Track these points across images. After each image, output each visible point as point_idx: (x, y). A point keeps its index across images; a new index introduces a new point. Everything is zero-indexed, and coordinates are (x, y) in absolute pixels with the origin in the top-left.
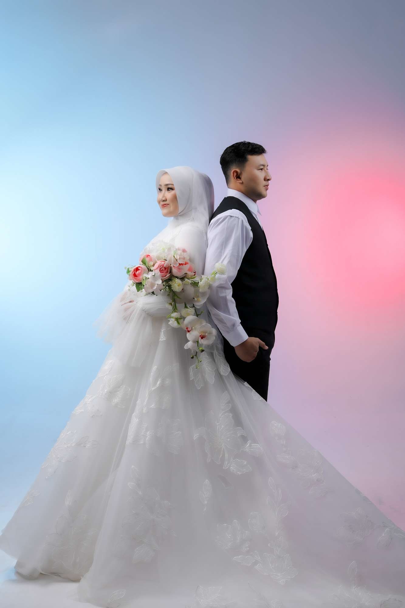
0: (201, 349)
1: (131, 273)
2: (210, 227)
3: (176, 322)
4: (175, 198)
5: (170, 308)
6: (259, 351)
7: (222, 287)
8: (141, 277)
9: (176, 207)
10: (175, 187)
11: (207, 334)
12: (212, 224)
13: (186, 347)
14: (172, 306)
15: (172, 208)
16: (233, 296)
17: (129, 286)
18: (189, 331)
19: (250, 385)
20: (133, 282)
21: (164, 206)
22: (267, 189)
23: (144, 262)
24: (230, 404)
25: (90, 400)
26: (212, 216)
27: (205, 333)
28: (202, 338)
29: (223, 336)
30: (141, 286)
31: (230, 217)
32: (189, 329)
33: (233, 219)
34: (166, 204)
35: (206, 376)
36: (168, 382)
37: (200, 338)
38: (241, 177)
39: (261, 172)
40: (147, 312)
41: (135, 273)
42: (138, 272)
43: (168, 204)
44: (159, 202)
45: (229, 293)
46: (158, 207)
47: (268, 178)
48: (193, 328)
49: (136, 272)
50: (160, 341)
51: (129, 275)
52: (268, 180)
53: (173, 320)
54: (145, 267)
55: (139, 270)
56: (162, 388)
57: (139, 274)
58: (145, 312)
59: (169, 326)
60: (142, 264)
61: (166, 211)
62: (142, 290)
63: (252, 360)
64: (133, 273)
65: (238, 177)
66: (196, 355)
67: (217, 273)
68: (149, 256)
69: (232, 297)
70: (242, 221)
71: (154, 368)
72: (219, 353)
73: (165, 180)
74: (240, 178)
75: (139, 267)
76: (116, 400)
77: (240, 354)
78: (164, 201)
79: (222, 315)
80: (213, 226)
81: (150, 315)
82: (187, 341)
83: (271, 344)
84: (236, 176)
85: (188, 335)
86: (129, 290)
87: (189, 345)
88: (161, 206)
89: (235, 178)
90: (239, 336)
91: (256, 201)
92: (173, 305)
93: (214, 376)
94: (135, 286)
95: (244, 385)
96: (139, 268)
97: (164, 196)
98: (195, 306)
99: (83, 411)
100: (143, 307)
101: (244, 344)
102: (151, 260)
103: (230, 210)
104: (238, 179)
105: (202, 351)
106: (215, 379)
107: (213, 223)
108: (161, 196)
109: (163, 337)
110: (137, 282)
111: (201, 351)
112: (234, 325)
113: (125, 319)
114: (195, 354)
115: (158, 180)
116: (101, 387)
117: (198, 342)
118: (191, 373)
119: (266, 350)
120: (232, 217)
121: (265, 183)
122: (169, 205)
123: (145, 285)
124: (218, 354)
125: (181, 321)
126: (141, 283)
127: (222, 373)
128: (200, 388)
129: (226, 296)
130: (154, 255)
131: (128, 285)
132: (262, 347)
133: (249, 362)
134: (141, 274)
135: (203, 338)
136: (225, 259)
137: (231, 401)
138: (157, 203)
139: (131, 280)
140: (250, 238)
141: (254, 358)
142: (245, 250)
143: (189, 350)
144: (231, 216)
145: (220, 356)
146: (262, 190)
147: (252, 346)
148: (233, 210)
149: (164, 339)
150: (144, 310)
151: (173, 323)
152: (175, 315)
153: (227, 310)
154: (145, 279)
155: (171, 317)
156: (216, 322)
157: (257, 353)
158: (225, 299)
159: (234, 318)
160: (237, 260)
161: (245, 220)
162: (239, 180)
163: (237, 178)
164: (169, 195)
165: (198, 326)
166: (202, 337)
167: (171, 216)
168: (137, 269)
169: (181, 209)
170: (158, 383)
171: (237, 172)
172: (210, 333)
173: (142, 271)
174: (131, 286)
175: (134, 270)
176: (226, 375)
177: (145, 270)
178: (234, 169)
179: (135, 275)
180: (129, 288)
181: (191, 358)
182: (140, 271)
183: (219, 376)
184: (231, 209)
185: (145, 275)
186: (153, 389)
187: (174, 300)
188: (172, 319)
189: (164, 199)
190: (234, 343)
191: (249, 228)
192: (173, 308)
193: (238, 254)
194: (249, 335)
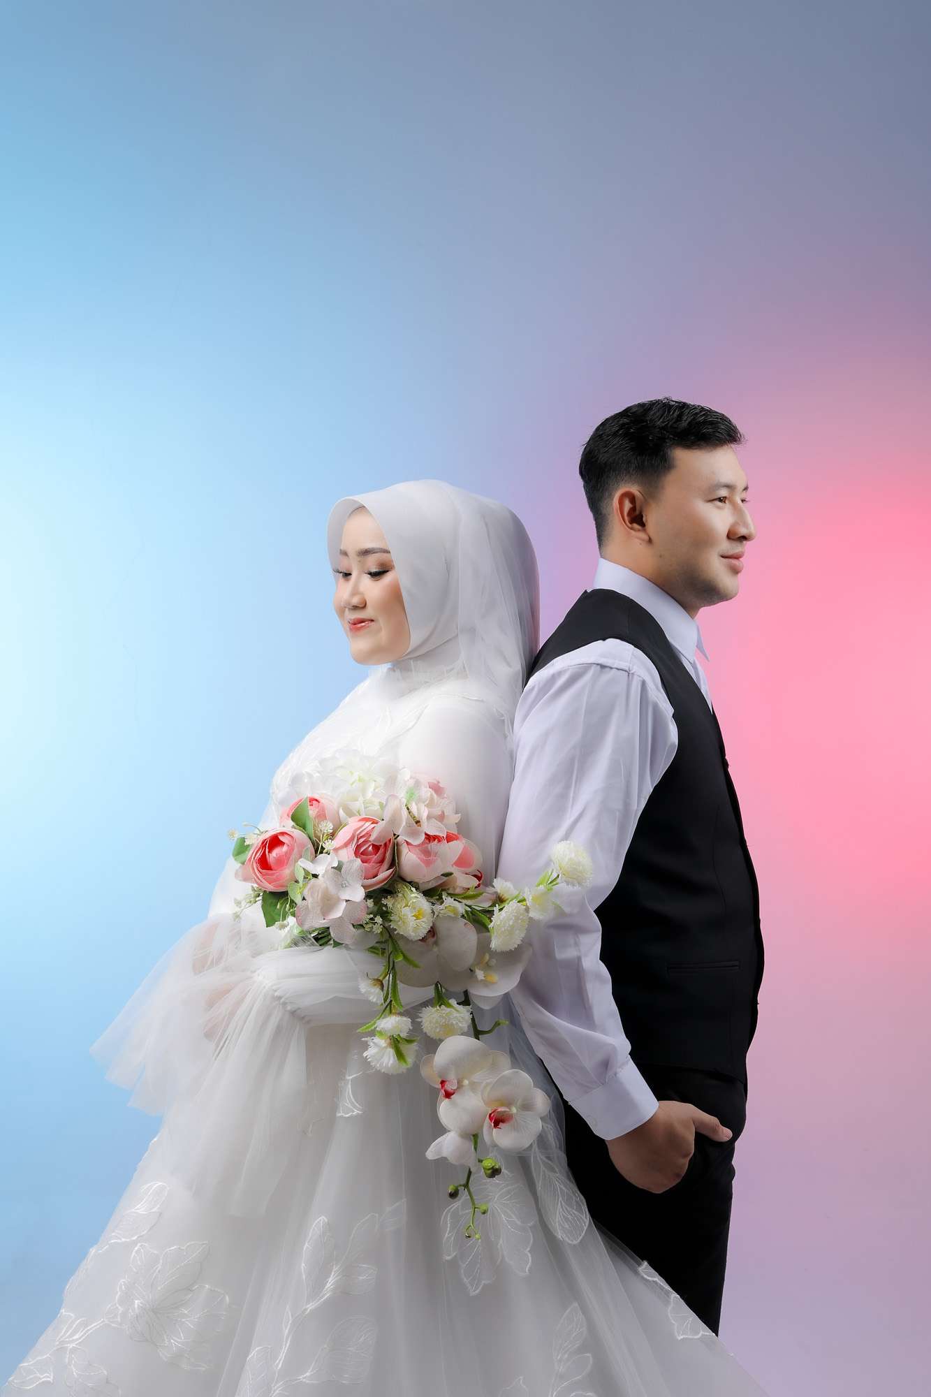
0: (488, 1163)
1: (249, 853)
2: (525, 699)
3: (391, 1051)
4: (395, 599)
5: (375, 995)
6: (694, 1154)
7: (564, 927)
8: (286, 872)
9: (400, 630)
10: (396, 558)
11: (514, 1110)
12: (533, 689)
13: (431, 1154)
14: (382, 989)
15: (382, 633)
16: (604, 957)
17: (238, 903)
18: (448, 1095)
19: (660, 1274)
20: (253, 889)
21: (357, 625)
22: (735, 571)
23: (298, 818)
24: (588, 1355)
25: (76, 1337)
26: (534, 663)
27: (509, 1104)
28: (496, 1124)
29: (565, 1102)
30: (282, 904)
31: (599, 667)
32: (449, 1087)
33: (608, 675)
34: (362, 621)
35: (501, 1242)
36: (366, 1276)
37: (488, 1123)
38: (647, 521)
39: (719, 508)
40: (289, 1008)
41: (264, 855)
42: (276, 853)
43: (372, 621)
44: (341, 612)
45: (588, 950)
46: (338, 628)
47: (743, 531)
48: (466, 1082)
49: (270, 851)
50: (342, 1117)
51: (243, 863)
52: (744, 538)
53: (382, 1042)
54: (305, 836)
55: (282, 843)
56: (344, 1300)
57: (281, 862)
58: (285, 1004)
59: (366, 1063)
60: (293, 827)
61: (363, 643)
62: (284, 918)
63: (674, 1184)
64: (259, 855)
65: (637, 519)
66: (466, 1185)
67: (558, 880)
68: (314, 802)
69: (602, 958)
70: (644, 683)
71: (318, 1223)
72: (548, 1158)
73: (360, 534)
74: (643, 525)
75: (283, 834)
76: (176, 1341)
77: (624, 1163)
78: (355, 608)
79: (563, 1025)
80: (536, 697)
81: (303, 1018)
82: (441, 1130)
83: (736, 1121)
84: (629, 514)
85: (445, 1110)
86: (237, 916)
87: (447, 1146)
88: (347, 626)
89: (626, 518)
90: (624, 1100)
91: (698, 608)
92: (385, 988)
93: (528, 1249)
94: (260, 903)
95: (636, 1273)
96: (281, 838)
97: (355, 592)
98: (473, 999)
99: (50, 1380)
100: (274, 988)
101: (642, 1134)
102: (322, 816)
103: (601, 641)
104: (636, 526)
105: (495, 1172)
106: (532, 1257)
107: (536, 689)
108: (345, 591)
109: (350, 1106)
110: (271, 888)
111: (490, 1171)
112: (606, 1065)
113: (209, 1035)
114: (464, 1182)
115: (336, 533)
116: (121, 1288)
117: (475, 1136)
118: (448, 1235)
119: (722, 1143)
120: (607, 669)
121: (726, 546)
122: (373, 623)
123: (298, 900)
124: (543, 1162)
125: (411, 1051)
126: (283, 895)
127: (560, 1235)
128: (477, 1291)
129: (579, 959)
130: (330, 797)
131: (235, 900)
132: (704, 1132)
133: (659, 1191)
134: (289, 858)
135: (501, 1125)
136: (579, 824)
137: (593, 1343)
138: (334, 612)
139: (246, 879)
140: (669, 744)
141: (678, 1181)
142: (649, 789)
143: (442, 1162)
144: (603, 667)
145: (553, 1170)
146: (716, 568)
147: (672, 1139)
148: (611, 641)
149: (356, 1112)
150: (280, 998)
151: (379, 1053)
152: (392, 1023)
153: (581, 1009)
154: (301, 879)
155: (372, 1034)
156: (541, 1051)
157: (690, 1161)
158: (575, 968)
159: (609, 1040)
160: (622, 828)
161: (654, 681)
162: (639, 530)
163: (631, 522)
164: (373, 590)
165: (481, 1076)
166: (498, 1121)
167: (379, 662)
168: (275, 842)
169: (416, 637)
170: (331, 1282)
171: (633, 499)
172: (527, 1106)
173: (293, 850)
174: (243, 904)
175: (264, 844)
176: (575, 1242)
177: (302, 846)
178: (624, 488)
179: (264, 863)
180: (237, 909)
181: (447, 1196)
182: (285, 848)
183: (550, 1245)
184: (604, 640)
185: (304, 864)
186: (311, 1306)
187: (392, 968)
188: (377, 1040)
189: (355, 601)
190: (606, 1127)
191: (668, 710)
192: (385, 1000)
193: (627, 805)
194: (660, 1095)
